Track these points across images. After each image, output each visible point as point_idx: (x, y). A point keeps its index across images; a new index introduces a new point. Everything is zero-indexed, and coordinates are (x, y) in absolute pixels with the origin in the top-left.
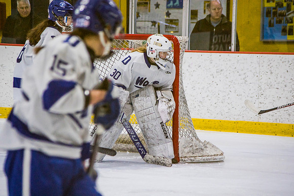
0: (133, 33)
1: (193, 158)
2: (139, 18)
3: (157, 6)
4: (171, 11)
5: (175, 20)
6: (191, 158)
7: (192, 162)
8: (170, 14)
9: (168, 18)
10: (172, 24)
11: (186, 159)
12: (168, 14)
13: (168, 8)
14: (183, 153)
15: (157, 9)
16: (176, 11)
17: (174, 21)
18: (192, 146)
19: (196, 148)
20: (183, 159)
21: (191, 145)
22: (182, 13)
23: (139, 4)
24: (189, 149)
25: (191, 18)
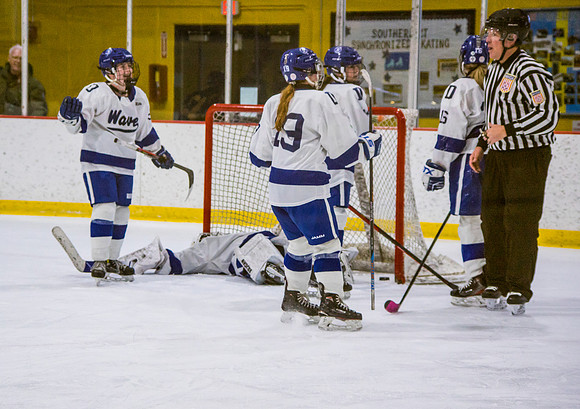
1: (423, 278)
3: (373, 66)
4: (391, 73)
5: (398, 86)
7: (423, 284)
9: (387, 83)
10: (394, 91)
12: (387, 78)
13: (387, 69)
15: (372, 70)
16: (400, 73)
22: (407, 77)
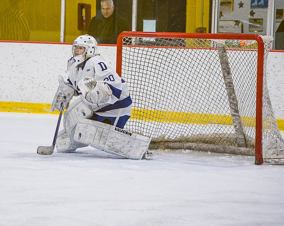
0: (216, 33)
1: (277, 160)
2: (222, 17)
3: (241, 5)
4: (255, 10)
5: (260, 19)
6: (275, 160)
7: (277, 164)
8: (254, 13)
10: (257, 23)
11: (270, 160)
13: (252, 7)
14: (267, 155)
15: (241, 8)
16: (261, 10)
17: (258, 21)
19: (281, 150)
20: (267, 160)
21: (275, 146)
22: (267, 13)
23: (222, 4)
24: (273, 150)
25: (277, 18)
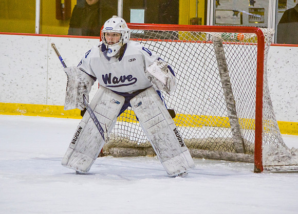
1: (278, 167)
6: (276, 167)
7: (278, 172)
8: (255, 2)
9: (252, 7)
12: (252, 2)
14: (268, 162)
17: (259, 10)
18: (277, 153)
19: (282, 156)
20: (267, 168)
24: (274, 156)
25: (279, 7)
